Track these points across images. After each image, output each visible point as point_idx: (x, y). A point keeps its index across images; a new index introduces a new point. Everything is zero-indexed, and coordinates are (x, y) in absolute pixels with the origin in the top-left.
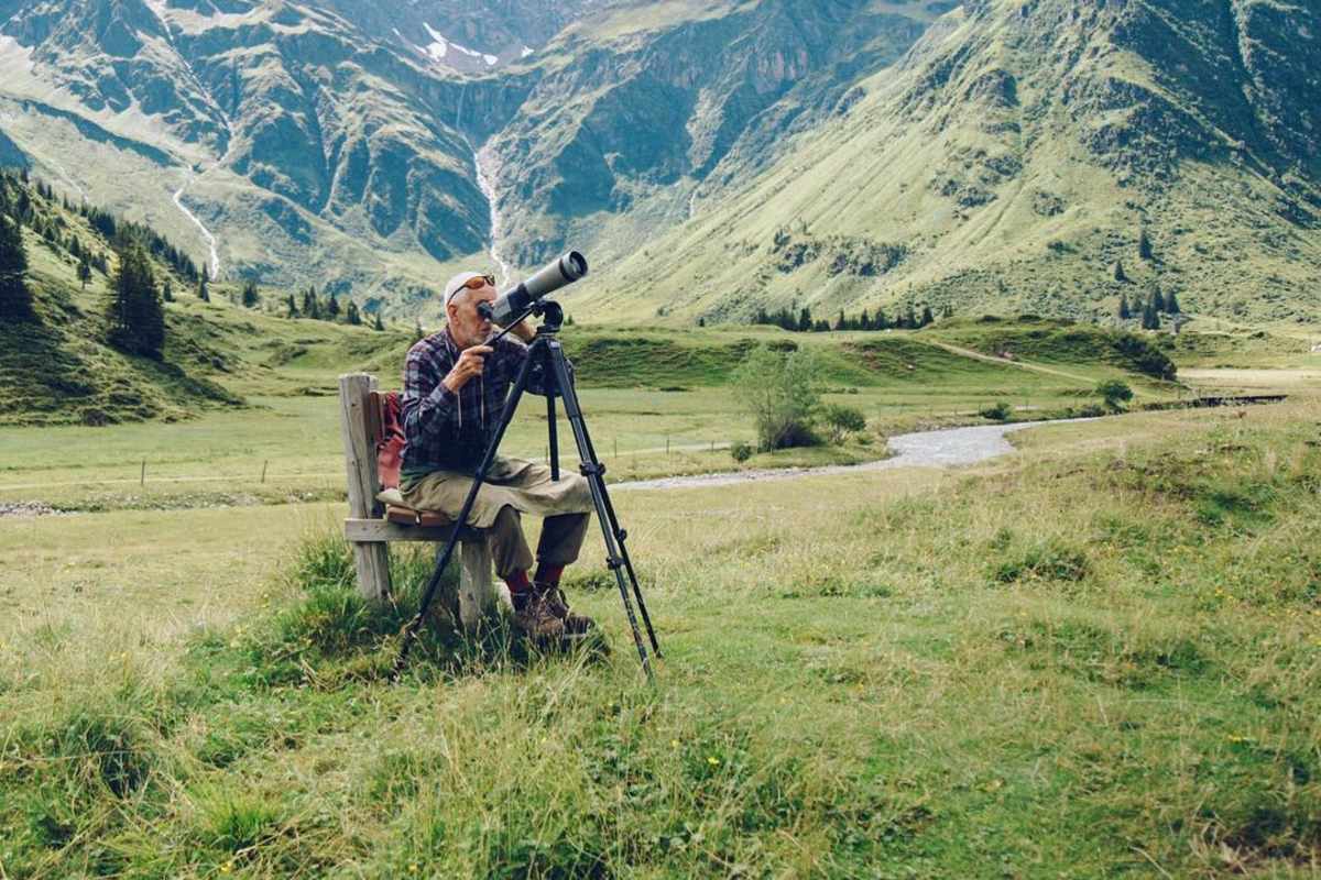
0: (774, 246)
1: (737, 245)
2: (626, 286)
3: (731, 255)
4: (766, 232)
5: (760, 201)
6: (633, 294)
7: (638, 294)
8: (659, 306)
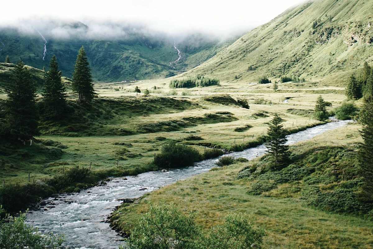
0: (312, 30)
1: (291, 31)
2: (232, 55)
3: (288, 37)
4: (307, 23)
5: (300, 10)
6: (235, 60)
7: (237, 59)
8: (249, 65)
